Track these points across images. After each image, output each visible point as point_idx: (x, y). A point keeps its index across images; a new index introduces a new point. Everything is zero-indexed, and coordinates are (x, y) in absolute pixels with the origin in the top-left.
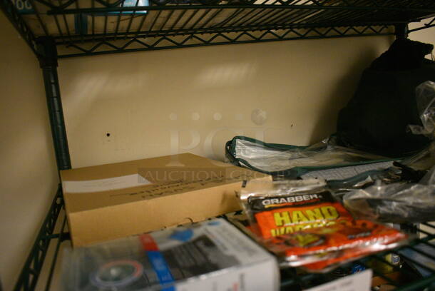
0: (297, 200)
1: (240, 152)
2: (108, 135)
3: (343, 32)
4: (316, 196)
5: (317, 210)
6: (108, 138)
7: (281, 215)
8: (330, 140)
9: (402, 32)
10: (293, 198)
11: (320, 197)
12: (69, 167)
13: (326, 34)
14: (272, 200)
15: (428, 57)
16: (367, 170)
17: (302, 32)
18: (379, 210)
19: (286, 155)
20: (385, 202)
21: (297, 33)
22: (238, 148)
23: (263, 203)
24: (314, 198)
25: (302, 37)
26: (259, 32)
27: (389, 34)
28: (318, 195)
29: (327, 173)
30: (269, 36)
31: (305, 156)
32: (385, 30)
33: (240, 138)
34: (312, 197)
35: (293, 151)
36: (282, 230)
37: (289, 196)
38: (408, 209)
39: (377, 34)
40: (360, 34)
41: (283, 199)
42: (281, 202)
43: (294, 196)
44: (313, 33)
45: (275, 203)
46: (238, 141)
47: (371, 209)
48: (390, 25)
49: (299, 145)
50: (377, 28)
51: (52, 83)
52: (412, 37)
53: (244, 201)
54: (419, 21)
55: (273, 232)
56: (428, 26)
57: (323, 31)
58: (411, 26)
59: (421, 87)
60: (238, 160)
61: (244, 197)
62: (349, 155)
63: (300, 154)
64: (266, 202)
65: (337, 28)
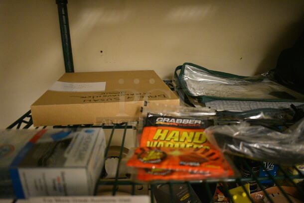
0: (183, 122)
2: (101, 52)
4: (200, 122)
5: (192, 134)
6: (101, 54)
7: (162, 132)
10: (181, 120)
11: (203, 123)
12: (73, 71)
14: (165, 119)
16: (267, 107)
22: (186, 72)
23: (157, 120)
24: (197, 123)
28: (202, 121)
29: (229, 104)
33: (190, 64)
36: (156, 143)
37: (179, 118)
41: (174, 119)
42: (171, 121)
43: (183, 119)
45: (166, 122)
46: (187, 67)
51: (63, 15)
55: (148, 143)
64: (159, 120)
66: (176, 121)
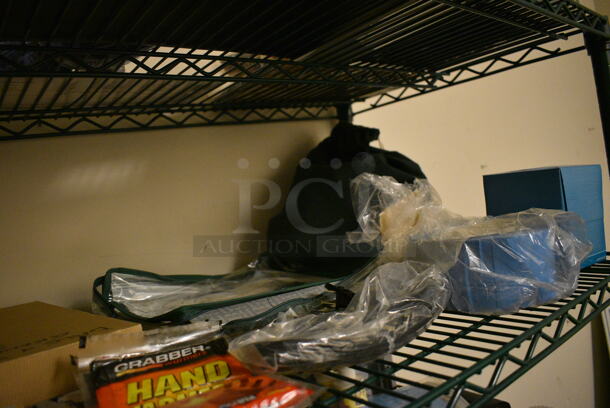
0: (171, 358)
1: (119, 293)
3: (267, 115)
4: (201, 348)
5: (199, 370)
7: (139, 386)
8: (260, 262)
9: (345, 114)
10: (165, 356)
11: (208, 348)
13: (245, 117)
14: (131, 363)
15: (374, 144)
17: (210, 115)
18: (279, 357)
19: (193, 290)
20: (288, 345)
21: (202, 117)
22: (114, 287)
23: (116, 369)
24: (198, 352)
25: (211, 123)
26: (146, 115)
27: (331, 118)
28: (205, 346)
29: (232, 310)
30: (160, 122)
31: (220, 289)
32: (324, 113)
33: (120, 271)
34: (194, 350)
35: (203, 284)
37: (159, 354)
38: (322, 350)
39: (314, 118)
40: (292, 119)
41: (150, 359)
42: (146, 363)
43: (167, 353)
44: (225, 118)
45: (135, 367)
46: (117, 277)
47: (265, 358)
48: (329, 106)
49: (213, 274)
50: (313, 110)
52: (357, 121)
53: (83, 370)
54: (363, 100)
56: (374, 107)
57: (240, 114)
58: (356, 107)
59: (357, 181)
60: (113, 305)
61: (85, 363)
62: (280, 282)
63: (214, 286)
64: (120, 368)
65: (259, 110)
66: (155, 360)
